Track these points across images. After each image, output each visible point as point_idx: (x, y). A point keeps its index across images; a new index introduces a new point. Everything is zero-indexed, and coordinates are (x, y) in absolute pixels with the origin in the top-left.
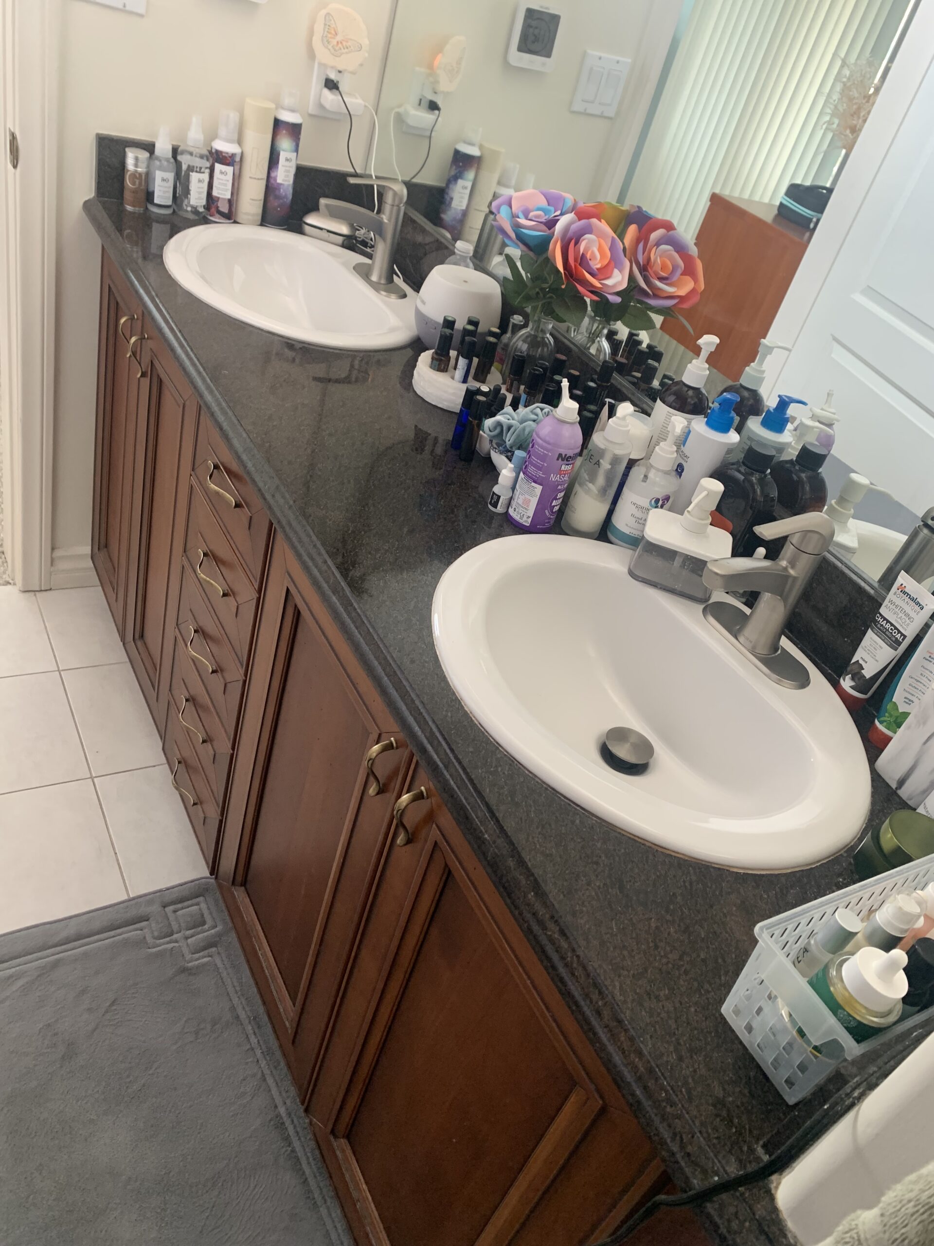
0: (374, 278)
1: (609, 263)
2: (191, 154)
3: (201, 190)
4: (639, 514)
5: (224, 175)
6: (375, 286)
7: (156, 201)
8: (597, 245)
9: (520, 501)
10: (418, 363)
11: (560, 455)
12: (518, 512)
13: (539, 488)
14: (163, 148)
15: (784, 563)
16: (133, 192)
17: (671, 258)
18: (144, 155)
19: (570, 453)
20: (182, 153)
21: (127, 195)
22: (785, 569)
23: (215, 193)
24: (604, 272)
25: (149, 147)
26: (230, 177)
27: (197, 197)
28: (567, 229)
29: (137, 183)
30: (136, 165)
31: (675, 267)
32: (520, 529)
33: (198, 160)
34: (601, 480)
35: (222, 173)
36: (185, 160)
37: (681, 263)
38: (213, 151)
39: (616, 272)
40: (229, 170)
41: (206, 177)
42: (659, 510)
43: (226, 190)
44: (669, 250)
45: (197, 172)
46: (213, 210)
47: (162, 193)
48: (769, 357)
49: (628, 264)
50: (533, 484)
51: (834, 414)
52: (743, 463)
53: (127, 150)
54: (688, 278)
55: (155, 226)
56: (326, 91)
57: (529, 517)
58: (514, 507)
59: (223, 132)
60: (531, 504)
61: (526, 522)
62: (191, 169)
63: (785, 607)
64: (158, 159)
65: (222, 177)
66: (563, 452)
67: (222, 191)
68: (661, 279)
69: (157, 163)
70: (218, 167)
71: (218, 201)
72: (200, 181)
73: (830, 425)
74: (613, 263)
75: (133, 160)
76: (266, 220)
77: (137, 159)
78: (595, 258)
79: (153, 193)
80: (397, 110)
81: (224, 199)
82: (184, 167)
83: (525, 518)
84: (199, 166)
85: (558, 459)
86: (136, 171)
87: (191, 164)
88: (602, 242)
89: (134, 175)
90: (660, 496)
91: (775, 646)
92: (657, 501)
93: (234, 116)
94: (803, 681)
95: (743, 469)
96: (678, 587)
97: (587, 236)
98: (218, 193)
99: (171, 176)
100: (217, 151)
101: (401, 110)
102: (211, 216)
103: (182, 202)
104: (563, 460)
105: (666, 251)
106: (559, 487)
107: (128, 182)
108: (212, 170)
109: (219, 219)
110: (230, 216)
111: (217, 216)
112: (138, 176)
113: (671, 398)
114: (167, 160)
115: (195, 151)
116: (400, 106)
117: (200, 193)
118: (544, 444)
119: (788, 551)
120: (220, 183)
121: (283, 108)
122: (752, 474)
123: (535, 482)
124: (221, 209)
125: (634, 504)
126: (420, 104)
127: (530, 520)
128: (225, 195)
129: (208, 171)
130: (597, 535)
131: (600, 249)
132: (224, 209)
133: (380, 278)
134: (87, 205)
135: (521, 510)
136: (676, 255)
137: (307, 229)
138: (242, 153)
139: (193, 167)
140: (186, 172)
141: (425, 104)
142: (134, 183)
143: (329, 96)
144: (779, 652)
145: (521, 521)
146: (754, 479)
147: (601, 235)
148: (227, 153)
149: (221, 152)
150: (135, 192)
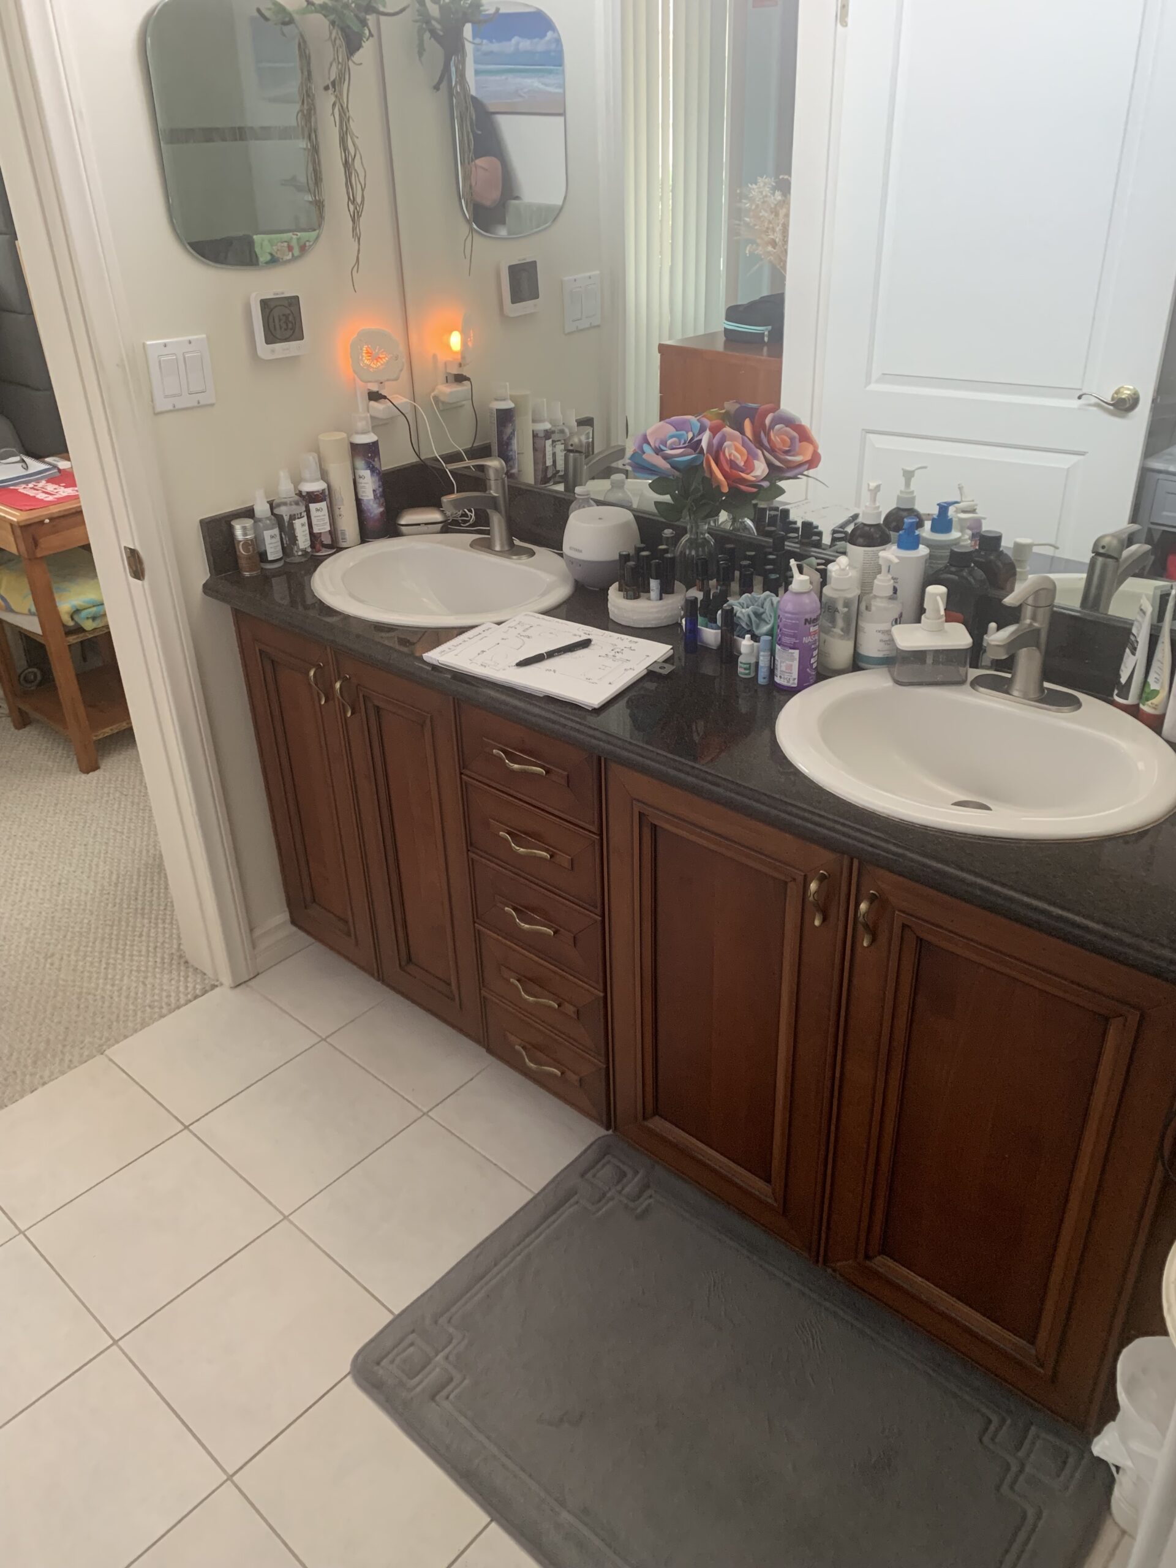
0: (498, 548)
1: (748, 458)
2: (285, 504)
3: (304, 533)
4: (886, 638)
5: (319, 511)
6: (500, 553)
7: (270, 558)
8: (733, 447)
9: (783, 669)
10: (609, 597)
11: (806, 620)
12: (784, 678)
13: (796, 653)
14: (262, 509)
15: (1028, 621)
16: (250, 559)
17: (787, 434)
18: (249, 523)
19: (814, 616)
20: (279, 505)
21: (243, 563)
22: (1031, 625)
23: (316, 530)
24: (749, 467)
25: (249, 513)
26: (325, 511)
27: (303, 541)
28: (710, 444)
29: (251, 549)
30: (245, 534)
31: (792, 439)
32: (791, 692)
33: (294, 507)
34: (840, 623)
35: (317, 510)
36: (284, 511)
37: (795, 434)
38: (304, 494)
39: (756, 462)
40: (323, 505)
41: (305, 520)
42: (899, 625)
43: (325, 524)
44: (782, 428)
45: (298, 518)
46: (318, 546)
47: (273, 549)
48: (913, 479)
49: (760, 452)
50: (791, 651)
51: (973, 501)
52: (951, 565)
53: (233, 523)
54: (804, 444)
55: (274, 580)
56: (372, 403)
57: (795, 679)
58: (779, 675)
59: (306, 474)
60: (793, 667)
61: (794, 683)
62: (292, 518)
63: (1041, 652)
64: (260, 520)
65: (319, 513)
66: (808, 617)
67: (322, 525)
68: (787, 452)
69: (261, 524)
70: (312, 506)
71: (320, 536)
72: (303, 525)
73: (973, 511)
74: (752, 456)
75: (241, 530)
76: (366, 535)
77: (244, 528)
78: (738, 459)
79: (265, 552)
80: (433, 394)
81: (326, 532)
82: (286, 518)
83: (791, 681)
84: (299, 512)
85: (805, 624)
86: (247, 540)
87: (292, 513)
88: (736, 443)
89: (246, 543)
90: (896, 616)
91: (1042, 689)
92: (896, 620)
93: (312, 458)
94: (1076, 704)
95: (953, 569)
96: (939, 678)
97: (726, 444)
98: (319, 530)
99: (276, 531)
100: (308, 493)
101: (436, 392)
102: (317, 552)
103: (292, 549)
104: (810, 623)
105: (779, 430)
106: (813, 646)
107: (241, 550)
108: (308, 511)
109: (326, 551)
110: (336, 547)
111: (324, 549)
112: (250, 542)
113: (860, 540)
114: (267, 518)
115: (288, 500)
116: (433, 390)
117: (305, 535)
118: (794, 616)
119: (1028, 611)
120: (318, 520)
121: (357, 433)
122: (962, 571)
123: (791, 648)
124: (325, 542)
125: (879, 632)
126: (447, 382)
127: (796, 681)
128: (325, 529)
129: (305, 514)
130: (851, 669)
131: (737, 449)
132: (327, 540)
133: (502, 546)
134: (207, 589)
135: (786, 676)
136: (788, 429)
137: (404, 529)
138: (329, 487)
139: (295, 515)
140: (289, 522)
141: (451, 379)
142: (247, 550)
143: (378, 406)
144: (1046, 691)
145: (789, 685)
146: (965, 574)
147: (733, 439)
148: (318, 491)
149: (313, 492)
150: (249, 558)
